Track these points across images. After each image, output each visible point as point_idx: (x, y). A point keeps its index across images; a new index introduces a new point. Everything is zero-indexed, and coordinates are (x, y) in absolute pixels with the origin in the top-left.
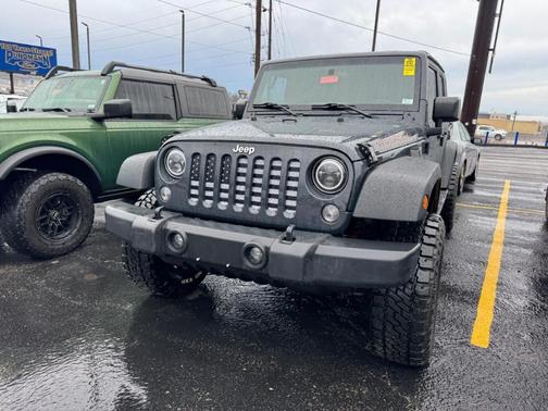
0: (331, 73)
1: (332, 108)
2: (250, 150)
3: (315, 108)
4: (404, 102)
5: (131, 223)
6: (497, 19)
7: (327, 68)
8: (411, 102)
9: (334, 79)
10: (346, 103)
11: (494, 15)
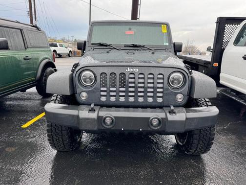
0: (130, 29)
1: (134, 46)
2: (136, 70)
3: (126, 46)
4: (165, 44)
5: (78, 116)
6: (139, 6)
7: (128, 27)
8: (168, 44)
9: (132, 32)
10: (141, 44)
11: (138, 4)
